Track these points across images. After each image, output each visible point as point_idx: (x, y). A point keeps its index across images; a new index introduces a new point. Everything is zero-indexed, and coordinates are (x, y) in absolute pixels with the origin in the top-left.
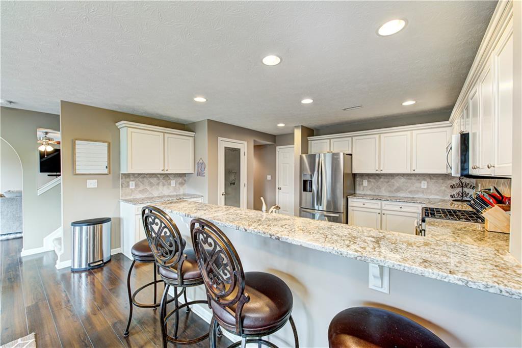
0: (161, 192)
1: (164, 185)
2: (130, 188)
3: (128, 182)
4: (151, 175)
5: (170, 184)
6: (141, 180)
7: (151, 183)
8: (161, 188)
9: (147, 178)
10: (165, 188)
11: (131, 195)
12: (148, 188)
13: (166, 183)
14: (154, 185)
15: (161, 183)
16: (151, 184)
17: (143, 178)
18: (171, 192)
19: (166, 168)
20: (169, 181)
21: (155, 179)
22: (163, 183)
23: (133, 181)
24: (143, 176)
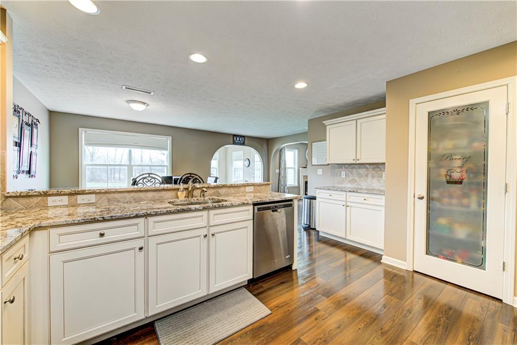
0: (370, 184)
1: (373, 177)
2: (342, 177)
3: (341, 172)
4: (360, 166)
5: (381, 177)
6: (350, 170)
7: (360, 174)
8: (369, 179)
9: (355, 168)
10: (375, 180)
11: (342, 184)
12: (357, 178)
13: (376, 175)
14: (362, 176)
15: (370, 174)
16: (360, 176)
17: (352, 168)
18: (382, 186)
19: (358, 158)
20: (380, 173)
21: (364, 170)
22: (372, 174)
23: (344, 171)
24: (352, 166)
